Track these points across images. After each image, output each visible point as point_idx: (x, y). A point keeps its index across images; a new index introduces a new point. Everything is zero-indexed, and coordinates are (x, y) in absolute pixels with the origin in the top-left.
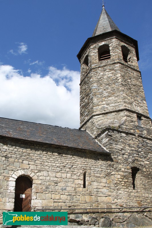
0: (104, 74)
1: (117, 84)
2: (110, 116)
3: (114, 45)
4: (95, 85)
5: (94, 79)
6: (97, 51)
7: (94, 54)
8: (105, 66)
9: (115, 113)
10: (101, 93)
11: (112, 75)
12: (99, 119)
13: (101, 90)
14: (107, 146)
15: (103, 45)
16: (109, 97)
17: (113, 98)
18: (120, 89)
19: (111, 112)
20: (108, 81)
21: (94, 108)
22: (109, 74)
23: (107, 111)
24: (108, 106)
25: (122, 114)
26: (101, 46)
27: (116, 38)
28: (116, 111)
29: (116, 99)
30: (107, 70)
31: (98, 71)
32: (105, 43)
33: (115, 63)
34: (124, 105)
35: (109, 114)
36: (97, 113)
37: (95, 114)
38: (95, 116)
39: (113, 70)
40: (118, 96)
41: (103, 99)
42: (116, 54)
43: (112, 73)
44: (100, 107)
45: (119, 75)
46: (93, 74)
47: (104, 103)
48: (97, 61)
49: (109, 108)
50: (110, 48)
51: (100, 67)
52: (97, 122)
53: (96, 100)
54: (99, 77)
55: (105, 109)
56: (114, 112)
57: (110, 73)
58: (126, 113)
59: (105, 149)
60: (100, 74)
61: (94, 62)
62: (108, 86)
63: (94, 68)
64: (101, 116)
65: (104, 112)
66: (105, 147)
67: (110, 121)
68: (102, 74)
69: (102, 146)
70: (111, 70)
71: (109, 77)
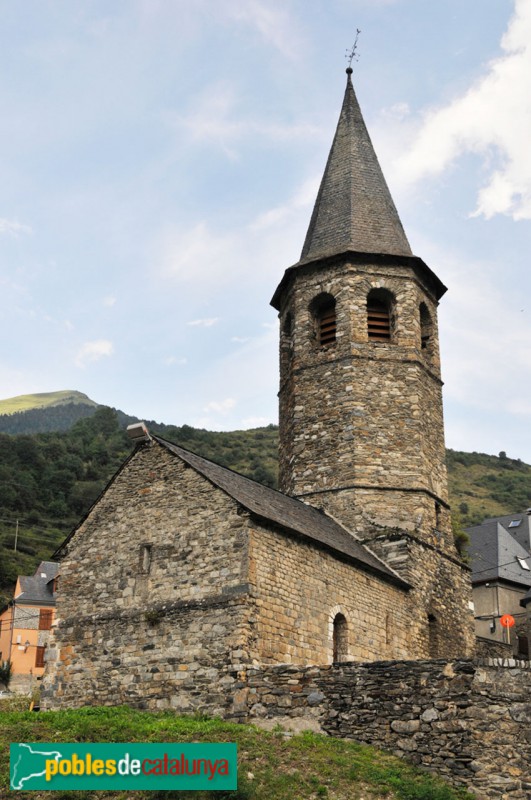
0: (380, 383)
1: (408, 421)
2: (389, 497)
3: (408, 301)
4: (360, 406)
5: (358, 390)
6: (365, 302)
7: (356, 308)
8: (384, 360)
9: (401, 493)
10: (372, 435)
11: (399, 393)
12: (368, 498)
13: (373, 426)
14: (400, 568)
15: (381, 288)
16: (391, 450)
17: (399, 455)
18: (416, 436)
19: (393, 489)
20: (390, 407)
21: (356, 467)
22: (392, 388)
23: (385, 485)
24: (386, 472)
25: (415, 498)
26: (376, 289)
27: (415, 281)
28: (404, 490)
29: (405, 460)
30: (389, 375)
31: (368, 369)
32: (387, 286)
33: (409, 362)
34: (420, 479)
35: (389, 493)
36: (363, 482)
37: (357, 482)
38: (358, 487)
39: (403, 378)
40: (408, 453)
41: (377, 450)
42: (413, 333)
43: (400, 389)
44: (371, 469)
45: (414, 399)
46: (353, 374)
47: (379, 461)
48: (365, 335)
49: (389, 477)
50: (399, 309)
51: (372, 359)
52: (364, 505)
53: (360, 448)
54: (369, 388)
55: (380, 478)
56: (399, 490)
57: (396, 384)
58: (424, 500)
59: (396, 573)
60: (373, 380)
61: (358, 335)
62: (387, 420)
63: (358, 357)
64: (372, 492)
65: (376, 484)
66: (395, 569)
67: (393, 510)
68: (375, 380)
69: (387, 566)
70: (397, 378)
71: (393, 397)
